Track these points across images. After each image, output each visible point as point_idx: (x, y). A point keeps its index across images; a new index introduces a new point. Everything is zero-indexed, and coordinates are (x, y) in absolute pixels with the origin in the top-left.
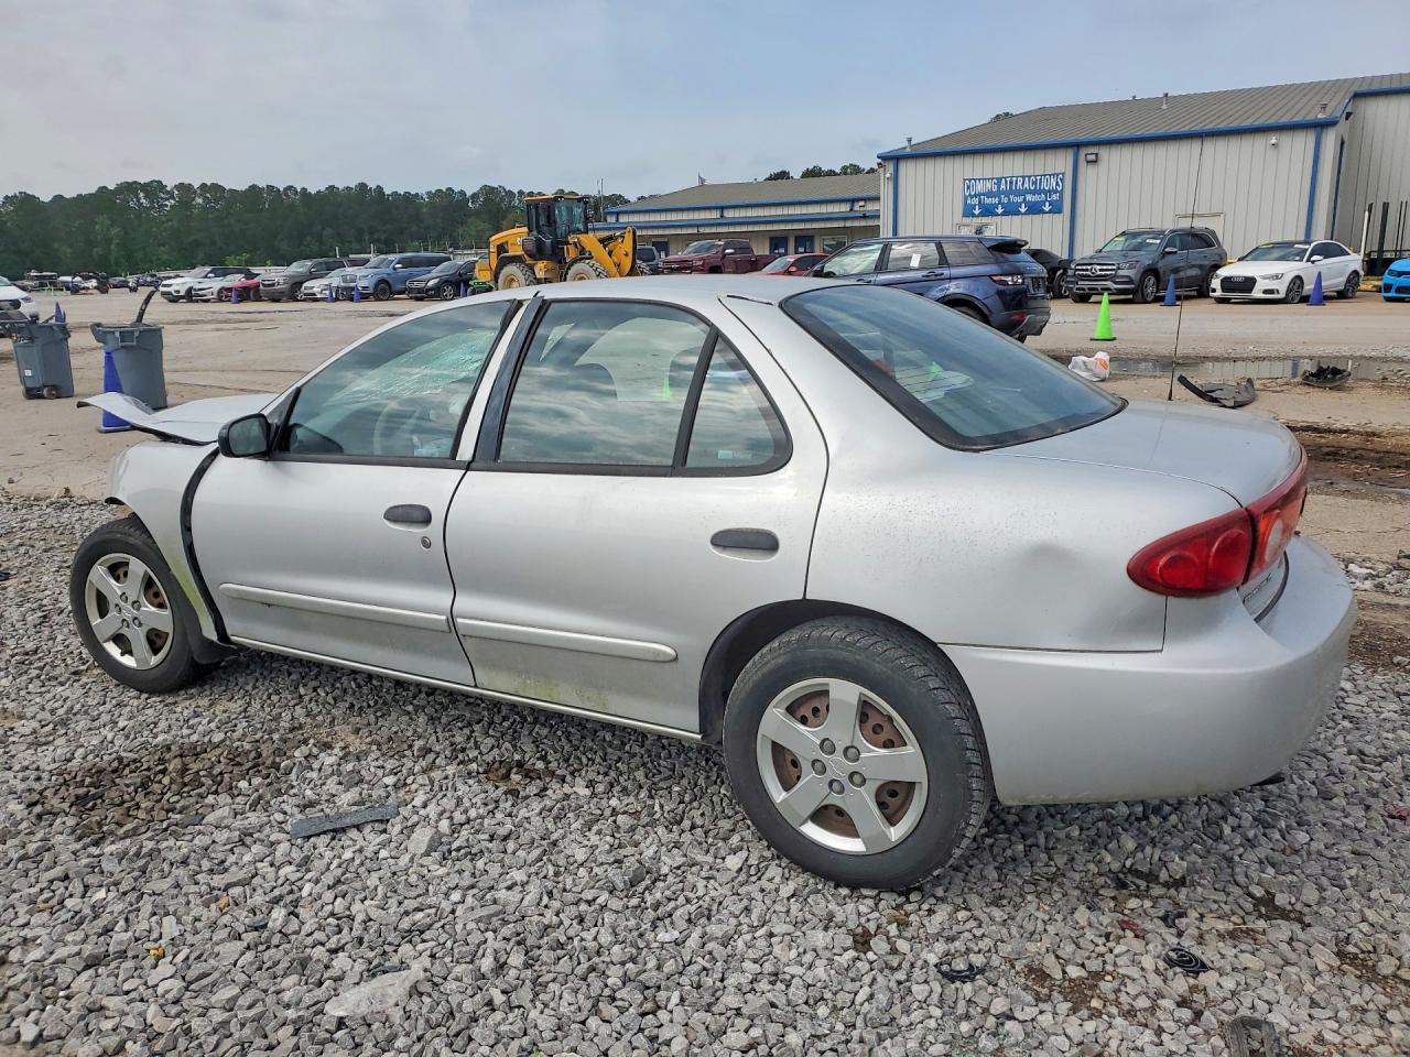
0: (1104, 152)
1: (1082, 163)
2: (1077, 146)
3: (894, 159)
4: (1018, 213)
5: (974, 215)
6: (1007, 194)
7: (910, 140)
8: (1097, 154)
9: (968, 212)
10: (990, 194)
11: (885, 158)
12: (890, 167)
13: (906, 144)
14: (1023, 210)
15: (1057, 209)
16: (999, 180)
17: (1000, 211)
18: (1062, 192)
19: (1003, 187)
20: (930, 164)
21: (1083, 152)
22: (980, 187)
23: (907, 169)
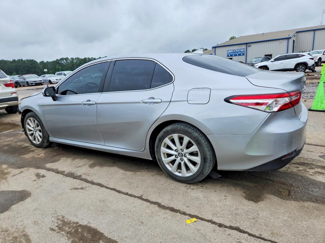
1: (248, 47)
3: (215, 47)
5: (229, 56)
6: (235, 52)
8: (250, 45)
10: (232, 53)
11: (213, 47)
12: (214, 49)
13: (217, 45)
14: (238, 55)
15: (243, 54)
16: (233, 50)
17: (233, 55)
18: (244, 52)
19: (234, 51)
20: (221, 48)
21: (248, 45)
22: (230, 52)
23: (217, 49)
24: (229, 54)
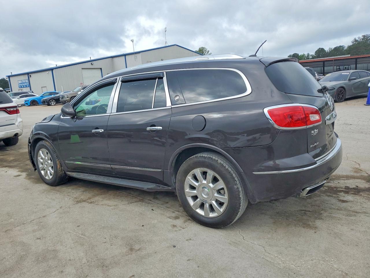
0: (31, 75)
2: (28, 74)
3: (9, 77)
4: (25, 87)
5: (20, 88)
7: (11, 73)
8: (30, 76)
9: (19, 88)
10: (21, 84)
15: (28, 86)
17: (22, 87)
18: (28, 83)
19: (22, 82)
22: (20, 82)
24: (19, 85)
